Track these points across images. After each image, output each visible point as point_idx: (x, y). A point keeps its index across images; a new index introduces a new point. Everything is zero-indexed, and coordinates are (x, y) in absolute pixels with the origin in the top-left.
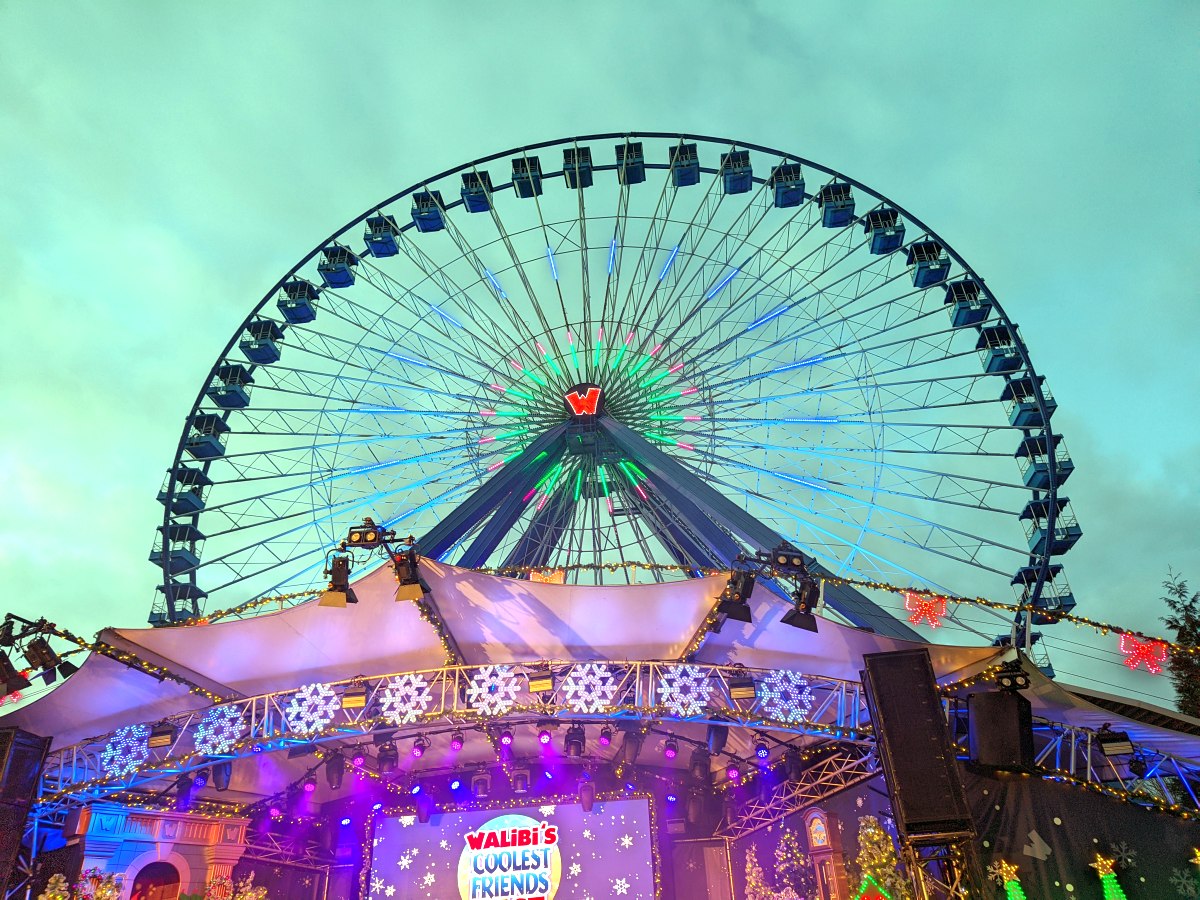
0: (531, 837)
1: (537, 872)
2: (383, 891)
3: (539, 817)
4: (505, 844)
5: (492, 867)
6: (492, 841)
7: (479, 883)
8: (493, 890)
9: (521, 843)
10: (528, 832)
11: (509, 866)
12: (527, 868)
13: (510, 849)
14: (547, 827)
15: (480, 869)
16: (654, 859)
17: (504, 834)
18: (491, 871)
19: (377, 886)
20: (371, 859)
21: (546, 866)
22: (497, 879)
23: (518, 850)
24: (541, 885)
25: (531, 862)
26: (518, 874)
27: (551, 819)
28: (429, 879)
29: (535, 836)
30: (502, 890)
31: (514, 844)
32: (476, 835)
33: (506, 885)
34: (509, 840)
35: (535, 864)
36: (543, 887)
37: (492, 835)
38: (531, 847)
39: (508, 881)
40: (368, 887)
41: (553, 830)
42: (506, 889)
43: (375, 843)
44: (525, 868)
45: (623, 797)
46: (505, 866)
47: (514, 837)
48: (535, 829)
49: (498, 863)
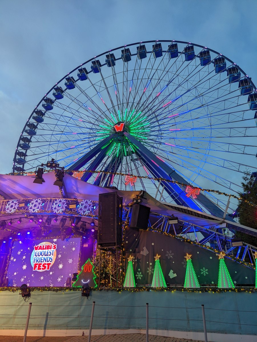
0: (50, 247)
1: (50, 256)
2: (13, 260)
3: (52, 242)
4: (43, 249)
5: (39, 255)
6: (40, 248)
7: (36, 259)
8: (39, 261)
9: (47, 249)
10: (49, 246)
11: (44, 255)
12: (48, 255)
13: (44, 250)
14: (54, 245)
15: (37, 255)
16: (80, 254)
17: (43, 246)
18: (39, 256)
19: (12, 259)
20: (11, 252)
21: (52, 255)
22: (40, 258)
23: (46, 250)
24: (51, 260)
25: (49, 254)
26: (45, 257)
27: (55, 243)
28: (24, 257)
29: (51, 247)
30: (41, 261)
31: (45, 249)
32: (37, 246)
33: (42, 260)
34: (44, 248)
35: (50, 254)
36: (51, 261)
37: (41, 247)
38: (49, 250)
39: (43, 259)
40: (10, 259)
41: (56, 246)
42: (42, 261)
43: (13, 248)
44: (47, 255)
45: (75, 237)
46: (43, 255)
47: (46, 247)
48: (51, 245)
49: (41, 254)
